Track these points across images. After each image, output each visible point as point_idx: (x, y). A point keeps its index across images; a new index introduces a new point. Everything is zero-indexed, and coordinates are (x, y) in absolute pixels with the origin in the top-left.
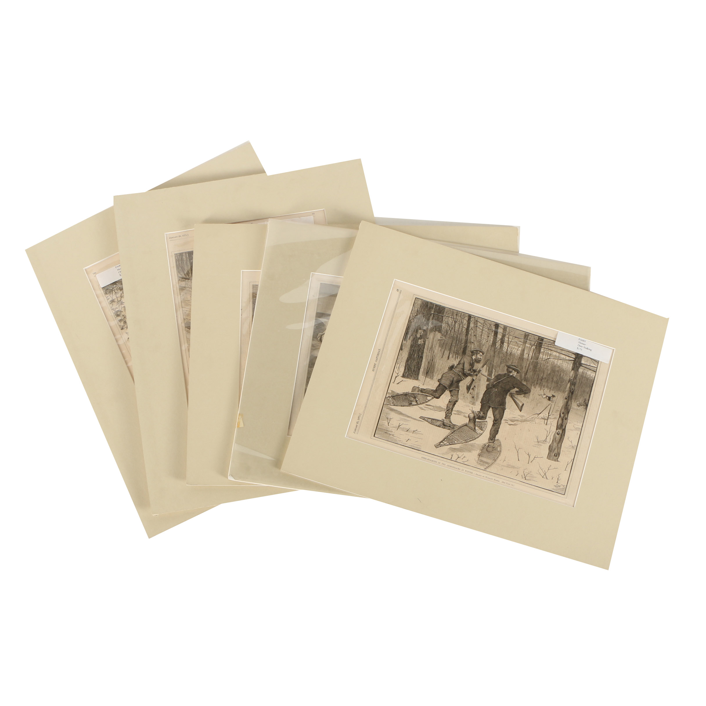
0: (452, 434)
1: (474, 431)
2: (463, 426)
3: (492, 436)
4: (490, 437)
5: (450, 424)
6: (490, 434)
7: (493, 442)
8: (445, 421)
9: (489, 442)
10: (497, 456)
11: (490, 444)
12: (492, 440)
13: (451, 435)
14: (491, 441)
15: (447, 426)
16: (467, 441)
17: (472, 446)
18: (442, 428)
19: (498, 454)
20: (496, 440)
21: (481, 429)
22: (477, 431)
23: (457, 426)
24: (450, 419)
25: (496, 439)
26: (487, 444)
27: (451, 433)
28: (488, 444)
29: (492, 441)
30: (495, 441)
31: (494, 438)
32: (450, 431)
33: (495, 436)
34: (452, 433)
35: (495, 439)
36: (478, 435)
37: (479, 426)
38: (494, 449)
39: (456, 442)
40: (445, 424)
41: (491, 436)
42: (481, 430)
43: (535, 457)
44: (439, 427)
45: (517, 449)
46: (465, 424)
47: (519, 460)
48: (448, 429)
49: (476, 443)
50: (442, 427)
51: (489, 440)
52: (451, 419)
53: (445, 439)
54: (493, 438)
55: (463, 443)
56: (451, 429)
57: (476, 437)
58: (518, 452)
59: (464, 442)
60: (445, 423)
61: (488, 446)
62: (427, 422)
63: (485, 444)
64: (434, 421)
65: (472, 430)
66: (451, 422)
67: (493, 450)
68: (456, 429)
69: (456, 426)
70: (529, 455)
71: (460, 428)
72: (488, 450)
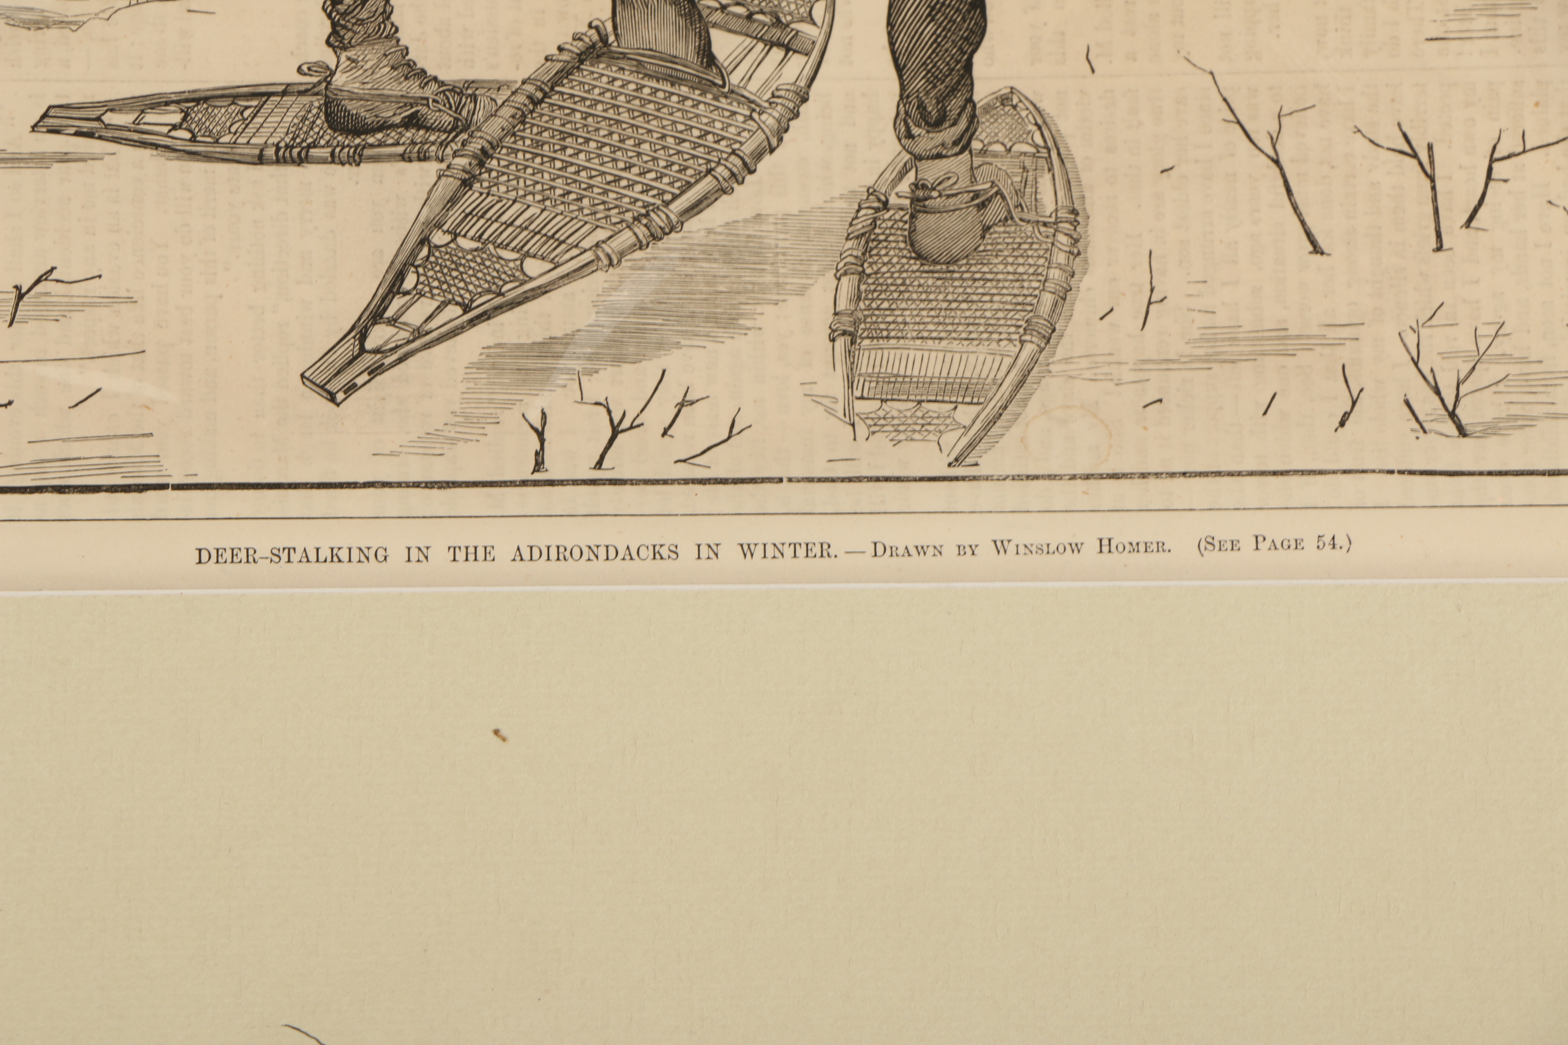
0: (471, 198)
1: (704, 85)
2: (565, 73)
3: (933, 80)
4: (904, 96)
5: (413, 89)
6: (900, 70)
7: (963, 144)
8: (339, 80)
9: (919, 158)
10: (1055, 273)
11: (932, 171)
12: (936, 124)
13: (454, 216)
14: (927, 141)
15: (383, 127)
16: (658, 220)
17: (728, 255)
18: (333, 159)
19: (1061, 258)
20: (987, 109)
21: (772, 44)
22: (735, 79)
23: (499, 86)
24: (393, 35)
25: (982, 92)
26: (904, 187)
27: (449, 185)
28: (911, 177)
29: (949, 134)
30: (973, 117)
31: (953, 91)
32: (433, 167)
33: (968, 67)
34: (467, 183)
35: (970, 100)
36: (769, 120)
37: (749, 17)
38: (995, 210)
39: (533, 267)
40: (352, 107)
41: (918, 84)
42: (777, 54)
43: (1492, 160)
44: (300, 161)
45: (1261, 129)
46: (577, 38)
47: (1317, 249)
48: (404, 158)
49: (772, 206)
50: (325, 152)
51: (910, 136)
52: (405, 38)
53: (400, 276)
54: (941, 100)
55: (622, 254)
56: (444, 144)
57: (747, 149)
58: (1277, 162)
59: (626, 238)
60: (354, 97)
61: (915, 200)
62: (144, 144)
63: (871, 192)
64: (222, 113)
65: (675, 81)
66: (411, 65)
67: (986, 229)
68: (493, 129)
69: (483, 101)
70: (1415, 156)
71: (536, 103)
72: (927, 243)
